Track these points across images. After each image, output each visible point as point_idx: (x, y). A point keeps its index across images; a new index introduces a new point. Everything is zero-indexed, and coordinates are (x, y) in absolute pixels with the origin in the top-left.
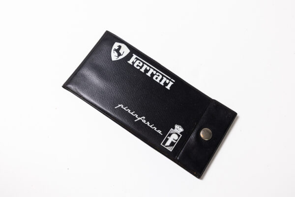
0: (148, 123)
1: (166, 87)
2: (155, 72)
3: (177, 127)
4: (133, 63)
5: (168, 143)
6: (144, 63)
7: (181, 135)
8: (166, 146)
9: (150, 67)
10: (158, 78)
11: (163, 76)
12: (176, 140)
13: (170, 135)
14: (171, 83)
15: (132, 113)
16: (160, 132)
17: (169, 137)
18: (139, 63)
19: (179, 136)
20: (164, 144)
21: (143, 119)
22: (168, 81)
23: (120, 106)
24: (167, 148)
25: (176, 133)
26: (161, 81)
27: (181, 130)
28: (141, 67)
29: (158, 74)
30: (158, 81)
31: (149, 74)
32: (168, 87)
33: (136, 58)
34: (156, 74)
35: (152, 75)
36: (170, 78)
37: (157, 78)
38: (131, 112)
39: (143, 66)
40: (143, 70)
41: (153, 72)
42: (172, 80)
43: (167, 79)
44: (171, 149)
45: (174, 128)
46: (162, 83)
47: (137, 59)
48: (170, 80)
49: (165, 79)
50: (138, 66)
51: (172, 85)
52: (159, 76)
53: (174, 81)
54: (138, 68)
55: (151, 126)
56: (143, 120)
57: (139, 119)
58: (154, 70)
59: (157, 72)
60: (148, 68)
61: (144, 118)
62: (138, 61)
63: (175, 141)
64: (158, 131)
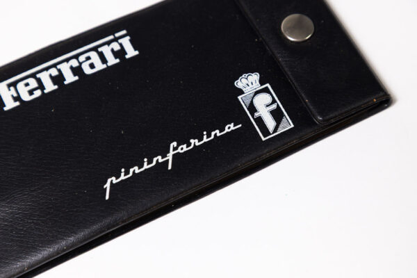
0: (195, 142)
1: (127, 57)
2: (74, 63)
3: (240, 84)
4: (17, 98)
5: (270, 123)
6: (33, 76)
7: (268, 85)
8: (275, 130)
9: (54, 66)
10: (93, 63)
11: (95, 49)
12: (274, 101)
13: (252, 109)
14: (126, 42)
15: (146, 166)
16: (230, 127)
17: (256, 115)
18: (27, 85)
19: (266, 90)
20: (265, 131)
21: (175, 149)
22: (116, 46)
23: (108, 185)
24: (280, 131)
25: (257, 93)
26: (104, 60)
27: (254, 78)
28: (41, 86)
29: (82, 58)
30: (100, 66)
31: (70, 78)
32: (131, 52)
33: (9, 86)
34: (81, 64)
35: (77, 71)
36: (111, 37)
37: (92, 66)
38: (141, 166)
39: (39, 81)
40: (50, 87)
41: (72, 68)
42: (117, 35)
43: (108, 43)
44: (287, 124)
45: (241, 92)
46: (112, 61)
47: (14, 84)
48: (116, 40)
49: (106, 50)
50: (31, 92)
51: (131, 41)
52: (88, 58)
53: (124, 32)
54: (38, 93)
55: (205, 139)
56: (179, 150)
57: (170, 157)
58: (67, 60)
59: (76, 57)
60: (54, 72)
61: (175, 144)
62: (20, 86)
63: (274, 106)
64: (227, 130)
